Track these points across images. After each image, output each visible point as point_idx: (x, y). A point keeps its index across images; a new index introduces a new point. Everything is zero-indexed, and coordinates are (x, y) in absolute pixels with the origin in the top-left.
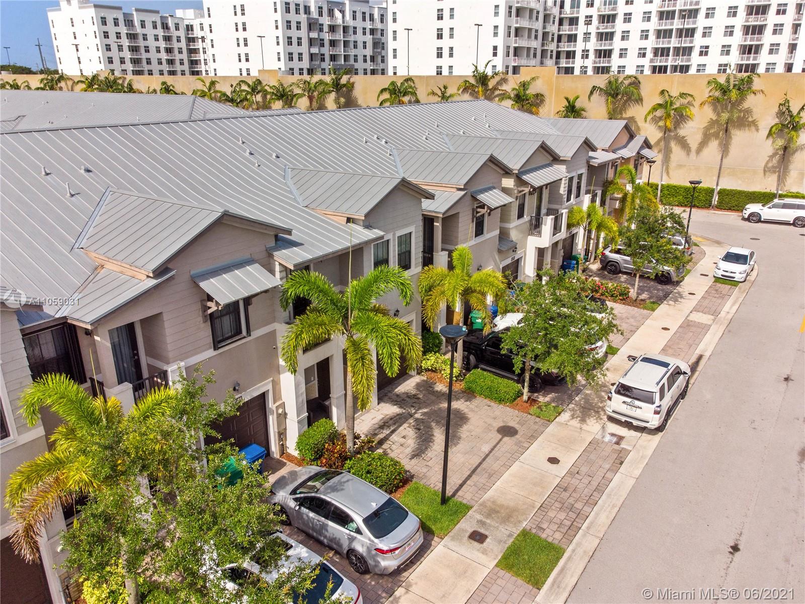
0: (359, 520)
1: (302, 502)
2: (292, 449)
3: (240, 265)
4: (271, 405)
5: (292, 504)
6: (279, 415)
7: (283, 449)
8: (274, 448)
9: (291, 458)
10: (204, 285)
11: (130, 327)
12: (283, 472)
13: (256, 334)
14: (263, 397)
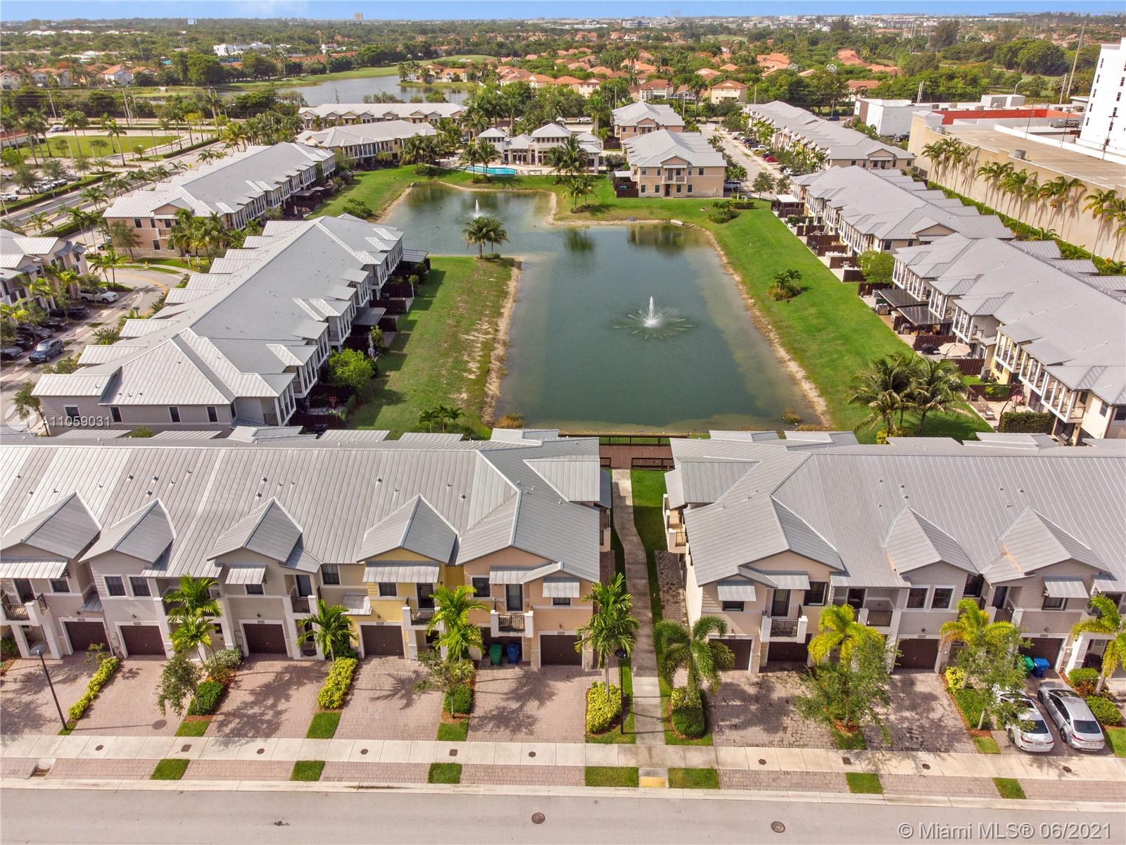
0: (1072, 719)
1: (1051, 697)
2: (1067, 672)
3: (1071, 579)
4: (1064, 645)
5: (1047, 695)
6: (1066, 653)
7: (1062, 670)
8: (1057, 667)
9: (1064, 677)
10: (1047, 584)
11: (1006, 588)
12: (1056, 681)
13: (1066, 611)
14: (1061, 641)
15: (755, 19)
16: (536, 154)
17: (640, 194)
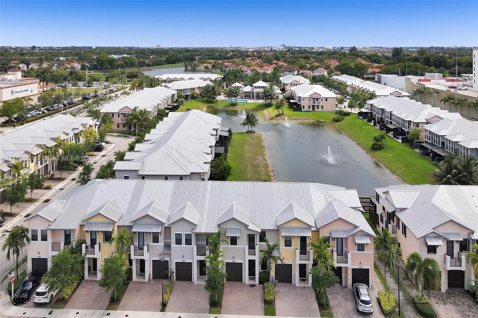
15: (316, 49)
16: (255, 94)
17: (303, 110)
